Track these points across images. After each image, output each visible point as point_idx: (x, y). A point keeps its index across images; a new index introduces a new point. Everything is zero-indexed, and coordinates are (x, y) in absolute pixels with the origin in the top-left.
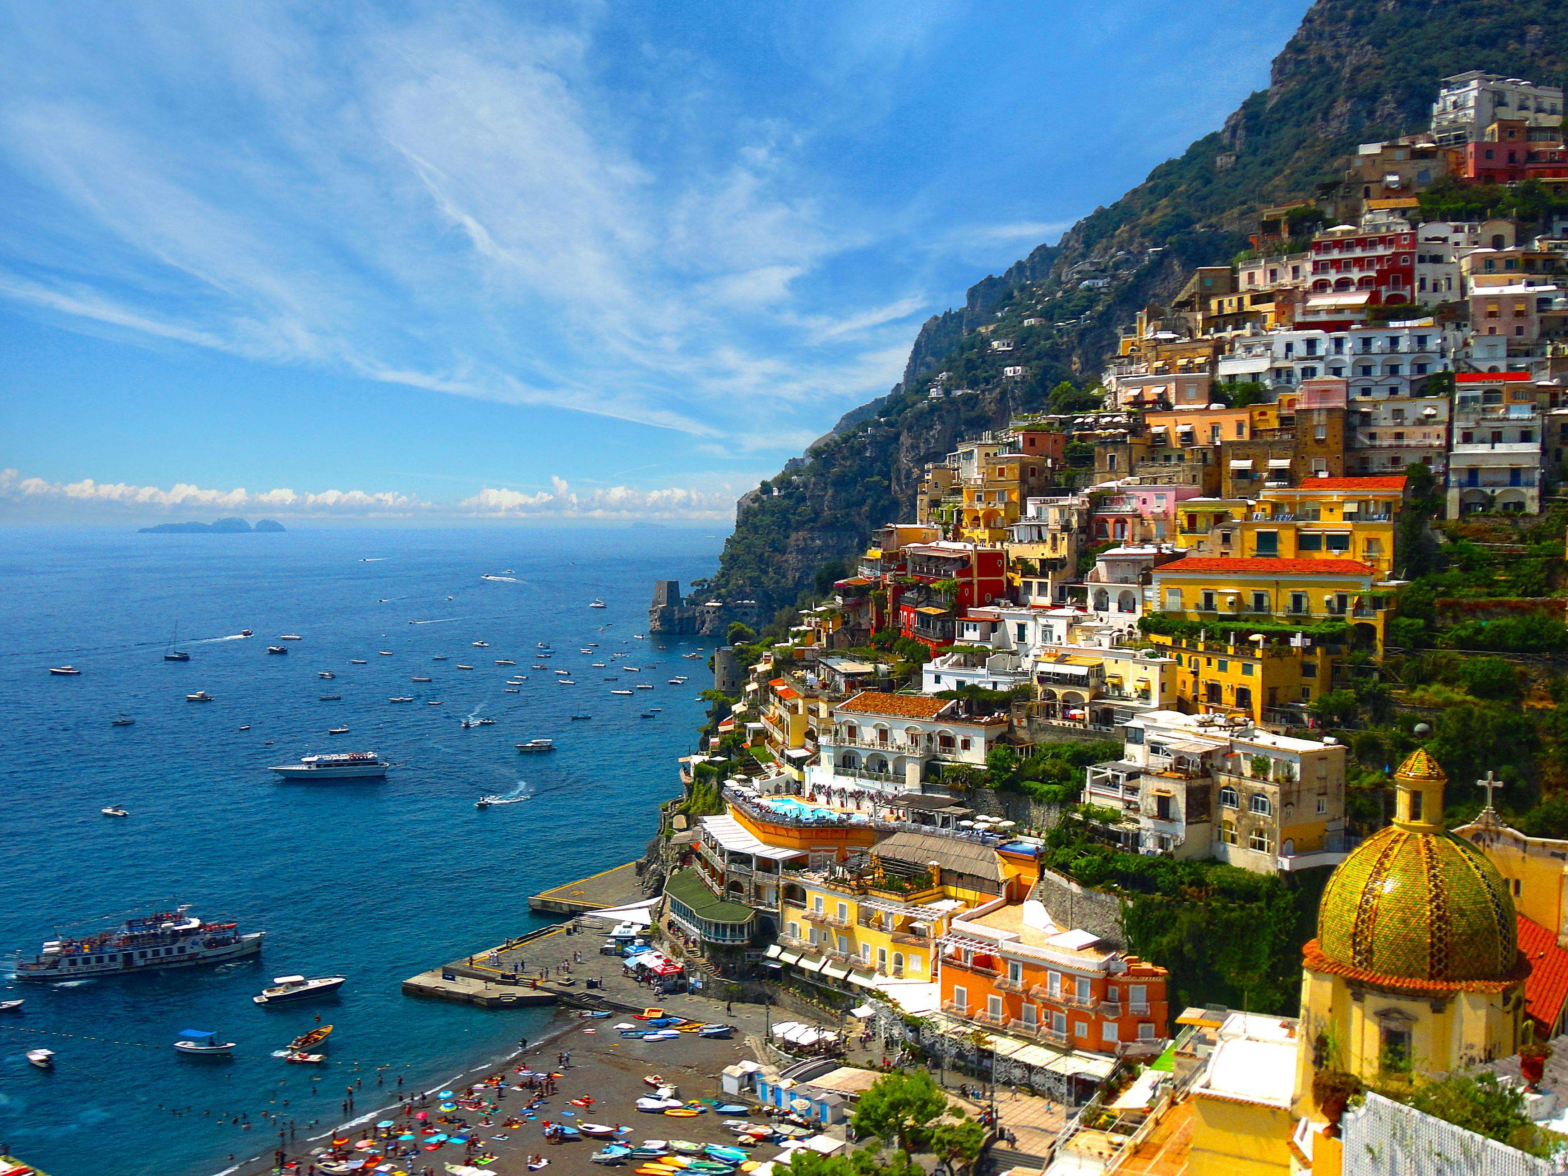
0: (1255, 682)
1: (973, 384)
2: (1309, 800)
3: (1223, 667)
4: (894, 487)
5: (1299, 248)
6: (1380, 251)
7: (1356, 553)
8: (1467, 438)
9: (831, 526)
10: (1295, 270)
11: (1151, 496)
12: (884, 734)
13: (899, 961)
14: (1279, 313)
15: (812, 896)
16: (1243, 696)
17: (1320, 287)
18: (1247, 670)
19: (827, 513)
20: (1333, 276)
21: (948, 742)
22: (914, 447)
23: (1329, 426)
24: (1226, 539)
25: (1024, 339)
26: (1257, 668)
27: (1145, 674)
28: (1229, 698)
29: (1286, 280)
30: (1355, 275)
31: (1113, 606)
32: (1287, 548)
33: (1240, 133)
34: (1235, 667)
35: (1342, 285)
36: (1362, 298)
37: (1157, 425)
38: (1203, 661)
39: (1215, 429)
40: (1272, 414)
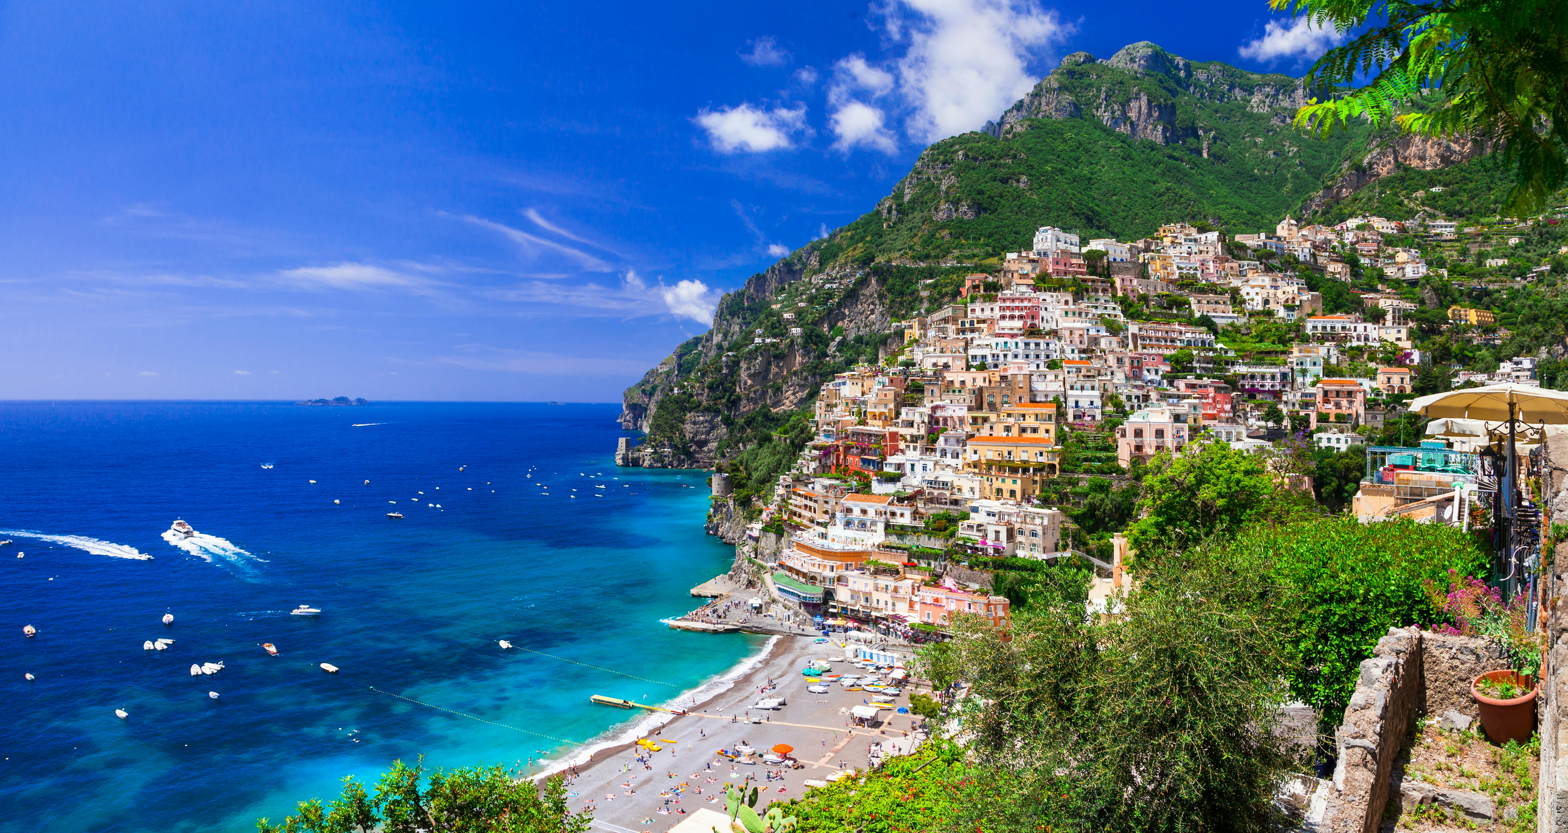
0: (1018, 488)
1: (775, 336)
2: (1050, 532)
3: (1003, 481)
4: (738, 390)
5: (994, 299)
6: (1026, 304)
7: (1041, 434)
8: (1072, 388)
9: (707, 410)
10: (992, 309)
11: (956, 408)
12: (864, 512)
13: (894, 605)
14: (989, 328)
15: (851, 580)
16: (1013, 493)
17: (1003, 317)
18: (1015, 482)
19: (705, 403)
20: (1008, 313)
21: (893, 514)
22: (749, 368)
23: (1024, 381)
24: (991, 428)
25: (800, 313)
26: (1019, 482)
27: (972, 485)
28: (1006, 494)
29: (987, 314)
30: (1017, 313)
31: (949, 455)
32: (1015, 432)
33: (894, 212)
34: (1009, 481)
35: (1012, 317)
36: (1019, 324)
37: (949, 376)
38: (994, 479)
39: (974, 380)
40: (997, 374)
